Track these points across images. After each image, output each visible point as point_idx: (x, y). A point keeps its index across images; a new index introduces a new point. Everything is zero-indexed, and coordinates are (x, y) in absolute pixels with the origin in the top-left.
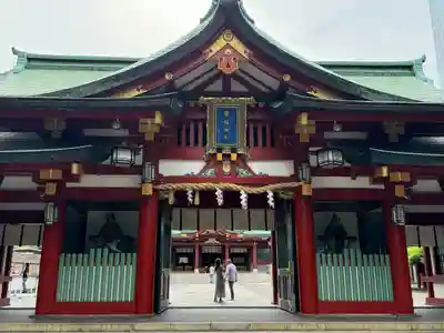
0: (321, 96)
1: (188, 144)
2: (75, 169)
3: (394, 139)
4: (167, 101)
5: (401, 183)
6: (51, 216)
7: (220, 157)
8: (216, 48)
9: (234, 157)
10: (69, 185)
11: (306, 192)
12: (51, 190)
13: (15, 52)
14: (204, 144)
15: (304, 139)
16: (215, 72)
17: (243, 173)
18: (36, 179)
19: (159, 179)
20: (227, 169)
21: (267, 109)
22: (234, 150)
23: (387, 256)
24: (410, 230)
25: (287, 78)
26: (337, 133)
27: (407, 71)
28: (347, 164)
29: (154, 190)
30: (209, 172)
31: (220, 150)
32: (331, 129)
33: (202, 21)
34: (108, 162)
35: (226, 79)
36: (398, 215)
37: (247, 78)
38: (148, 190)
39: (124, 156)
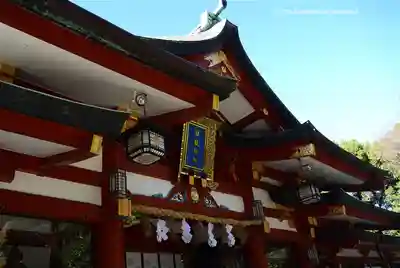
5: (313, 227)
7: (191, 180)
9: (203, 182)
11: (267, 230)
17: (207, 203)
22: (203, 175)
31: (192, 173)
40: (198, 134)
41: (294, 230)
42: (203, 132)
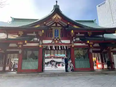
0: (76, 27)
1: (49, 37)
2: (26, 42)
3: (90, 36)
4: (45, 28)
5: (91, 44)
6: (20, 52)
7: (55, 39)
8: (54, 17)
9: (58, 39)
10: (24, 45)
11: (73, 46)
12: (20, 46)
13: (11, 18)
14: (52, 37)
15: (72, 36)
16: (54, 22)
17: (60, 42)
18: (17, 44)
19: (43, 44)
20: (57, 42)
21: (65, 29)
22: (58, 38)
23: (89, 59)
24: (93, 54)
25: (69, 23)
26: (79, 34)
27: (93, 22)
28: (81, 41)
29: (42, 46)
30: (53, 42)
31: (55, 38)
32: (78, 34)
33: (52, 11)
34: (32, 40)
35: (56, 23)
36: (91, 51)
37: (61, 23)
38: (40, 46)
39: (36, 39)
40: (57, 31)
41: (87, 45)
42: (58, 30)
